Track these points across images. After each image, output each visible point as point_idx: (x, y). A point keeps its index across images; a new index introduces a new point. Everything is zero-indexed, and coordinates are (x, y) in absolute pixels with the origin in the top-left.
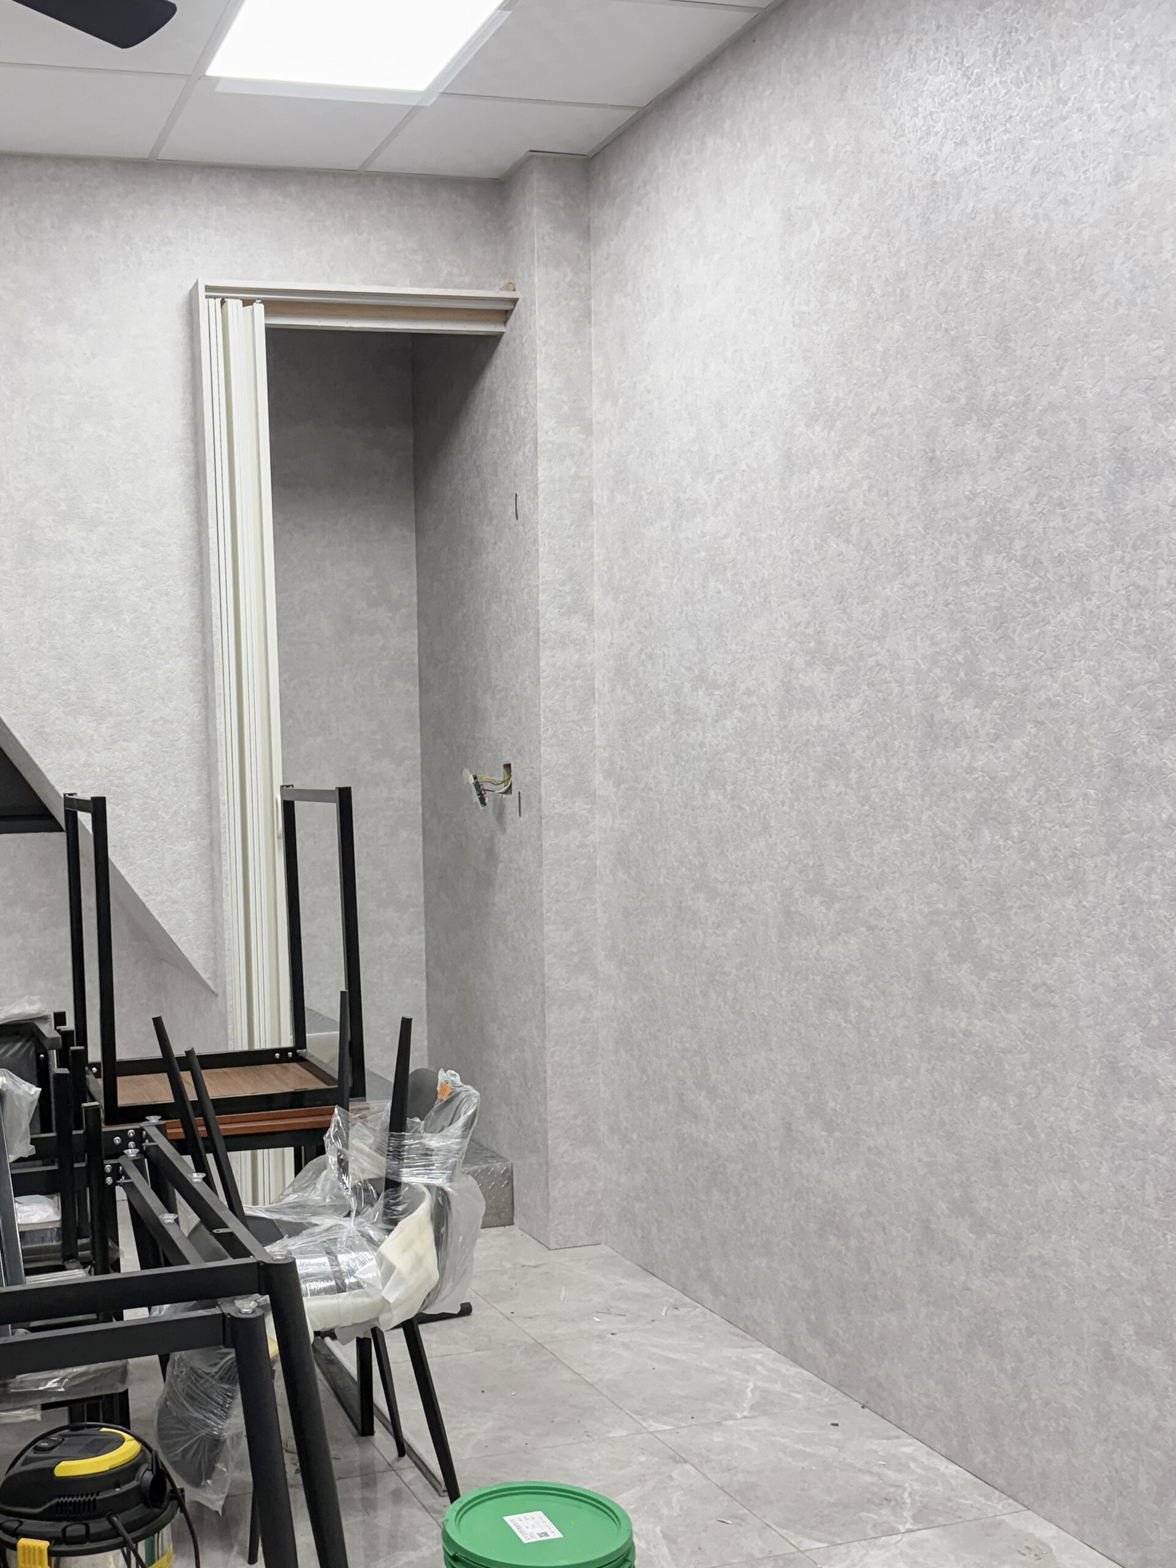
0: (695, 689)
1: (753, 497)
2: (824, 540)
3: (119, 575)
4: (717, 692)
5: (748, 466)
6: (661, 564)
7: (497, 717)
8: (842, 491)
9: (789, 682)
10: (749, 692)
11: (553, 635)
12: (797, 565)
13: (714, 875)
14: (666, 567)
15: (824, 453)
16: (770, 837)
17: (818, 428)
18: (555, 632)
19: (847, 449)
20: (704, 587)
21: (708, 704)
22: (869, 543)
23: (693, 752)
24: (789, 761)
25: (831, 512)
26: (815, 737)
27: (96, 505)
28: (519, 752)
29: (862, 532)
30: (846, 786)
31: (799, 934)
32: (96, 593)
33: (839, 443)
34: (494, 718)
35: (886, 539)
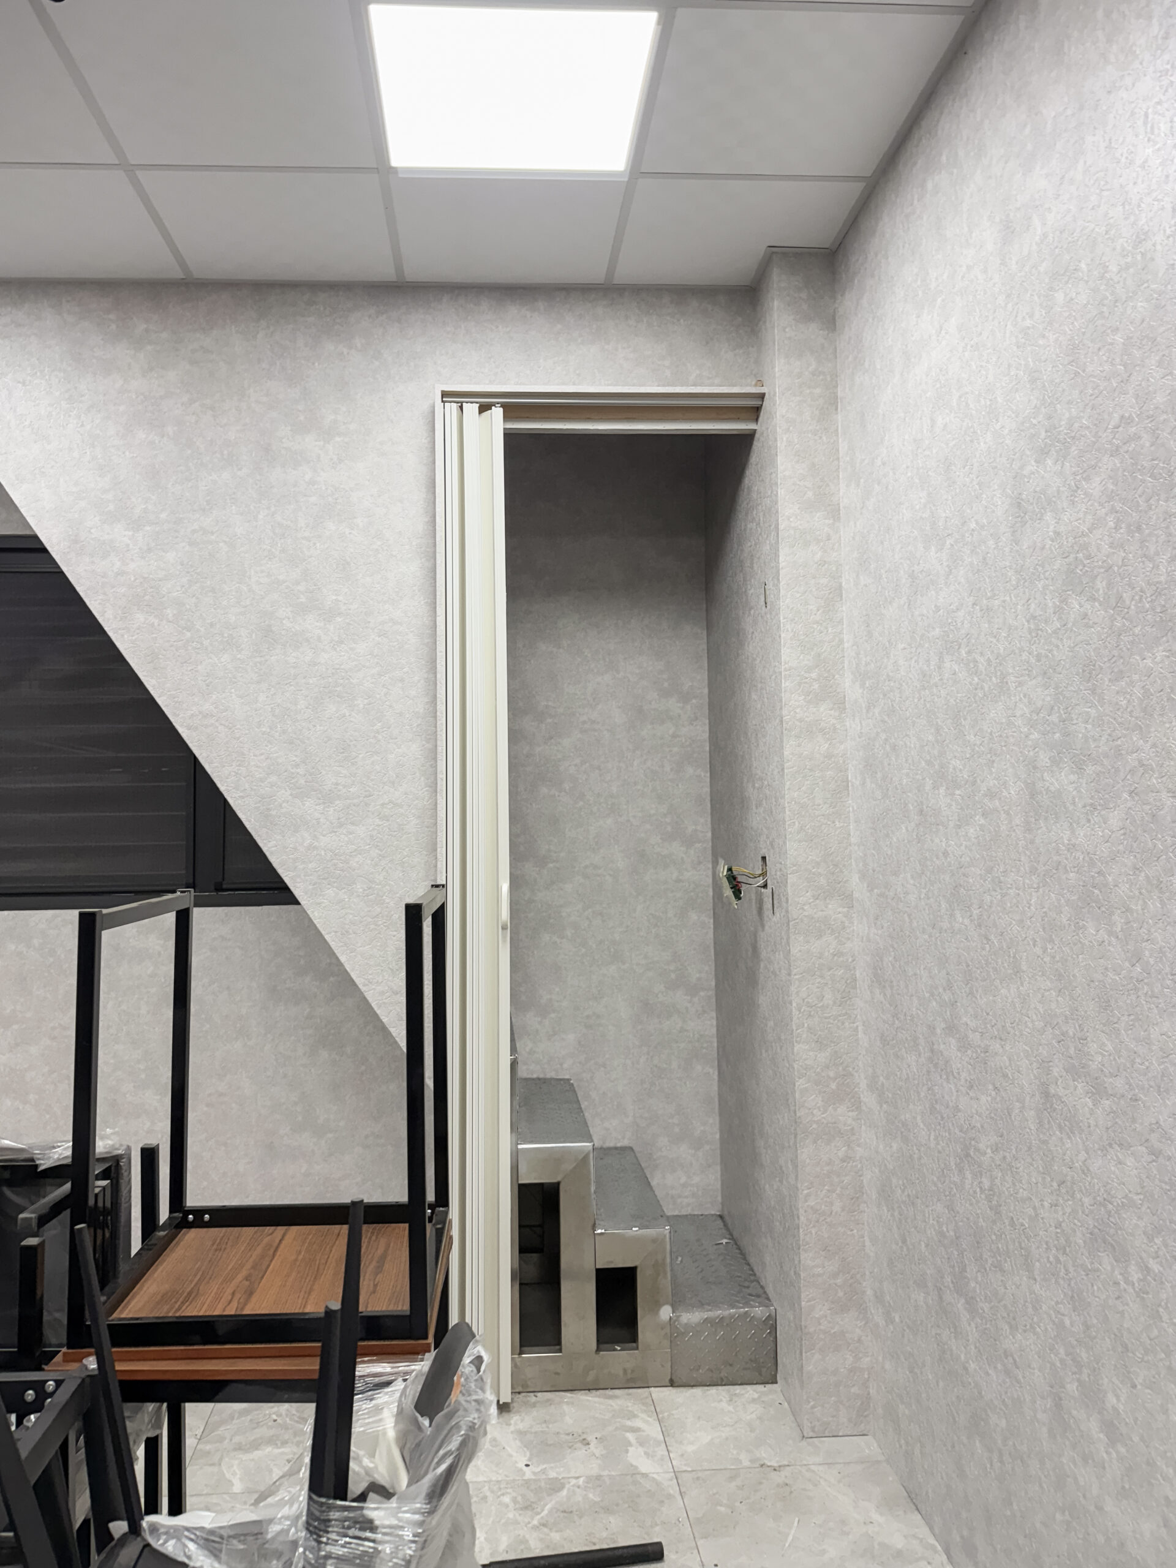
0: (935, 787)
1: (984, 559)
2: (1064, 601)
3: (355, 663)
4: (958, 792)
5: (977, 523)
6: (901, 646)
7: (757, 808)
8: (1083, 535)
9: (1034, 784)
10: (991, 795)
11: (798, 723)
12: (1034, 634)
13: (965, 1019)
14: (905, 649)
15: (1058, 492)
16: (1022, 985)
17: (1049, 462)
18: (801, 720)
19: (1085, 479)
20: (939, 668)
21: (949, 806)
22: (1120, 598)
23: (937, 862)
24: (1038, 888)
25: (1070, 564)
26: (1066, 859)
27: (334, 598)
28: (772, 844)
29: (1110, 585)
30: (1111, 933)
31: (1061, 1128)
32: (330, 680)
33: (1074, 474)
34: (754, 807)
35: (1142, 591)
